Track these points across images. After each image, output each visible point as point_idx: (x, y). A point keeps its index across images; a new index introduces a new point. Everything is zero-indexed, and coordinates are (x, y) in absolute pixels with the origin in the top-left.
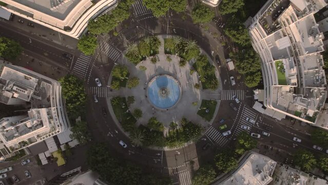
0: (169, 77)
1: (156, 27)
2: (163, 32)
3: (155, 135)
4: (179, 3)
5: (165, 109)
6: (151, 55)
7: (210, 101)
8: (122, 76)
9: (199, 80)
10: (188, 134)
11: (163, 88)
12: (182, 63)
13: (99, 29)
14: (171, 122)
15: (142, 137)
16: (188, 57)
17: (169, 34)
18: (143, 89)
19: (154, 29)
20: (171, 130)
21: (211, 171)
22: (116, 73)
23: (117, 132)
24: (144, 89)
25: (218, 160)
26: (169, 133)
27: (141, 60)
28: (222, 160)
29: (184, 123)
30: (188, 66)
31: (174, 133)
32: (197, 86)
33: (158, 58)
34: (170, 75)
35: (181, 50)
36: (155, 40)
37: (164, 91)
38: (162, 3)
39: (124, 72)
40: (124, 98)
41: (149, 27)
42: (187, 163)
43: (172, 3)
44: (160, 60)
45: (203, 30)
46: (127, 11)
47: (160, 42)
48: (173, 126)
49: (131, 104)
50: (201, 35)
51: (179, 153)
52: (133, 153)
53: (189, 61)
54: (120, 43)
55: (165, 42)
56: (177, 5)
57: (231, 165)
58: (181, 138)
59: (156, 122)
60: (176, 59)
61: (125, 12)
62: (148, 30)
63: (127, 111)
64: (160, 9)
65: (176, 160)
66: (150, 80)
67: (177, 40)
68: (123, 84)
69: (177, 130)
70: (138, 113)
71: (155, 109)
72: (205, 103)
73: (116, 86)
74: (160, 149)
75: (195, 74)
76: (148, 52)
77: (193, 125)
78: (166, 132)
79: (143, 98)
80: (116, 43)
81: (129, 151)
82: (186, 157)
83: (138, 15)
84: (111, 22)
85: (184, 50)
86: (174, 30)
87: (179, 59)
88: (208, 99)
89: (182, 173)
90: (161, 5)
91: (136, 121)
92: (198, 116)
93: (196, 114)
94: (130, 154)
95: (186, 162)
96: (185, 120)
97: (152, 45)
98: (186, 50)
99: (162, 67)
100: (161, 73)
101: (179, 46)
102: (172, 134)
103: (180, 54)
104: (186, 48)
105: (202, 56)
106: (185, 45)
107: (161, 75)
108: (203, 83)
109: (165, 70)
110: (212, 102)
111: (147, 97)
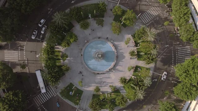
0: (113, 64)
1: (162, 64)
2: (156, 69)
3: (60, 37)
4: (186, 93)
5: (82, 53)
6: (138, 52)
7: (79, 100)
8: (125, 19)
9: (103, 93)
10: (51, 69)
11: (104, 56)
12: (124, 81)
13: (178, 7)
14: (68, 56)
15: (60, 23)
16: (128, 88)
17: (153, 74)
18: (108, 36)
19: (161, 61)
20: (61, 53)
21: (5, 85)
22: (130, 14)
23: (73, 2)
24: (107, 38)
25: (15, 95)
26: (59, 52)
27: (135, 42)
28: (13, 99)
29: (64, 68)
30: (119, 85)
31: (57, 56)
32: (98, 90)
33: (134, 58)
34: (115, 66)
35: (137, 83)
36: (152, 60)
37: (100, 56)
38: (191, 76)
39: (128, 22)
40: (103, 17)
41: (163, 57)
42: (26, 62)
43: (188, 87)
44: (131, 60)
45: (150, 107)
46: (190, 38)
47: (149, 64)
48: (64, 56)
49: (95, 22)
50: (144, 105)
51: (37, 56)
52: (49, 12)
53: (124, 87)
54: (156, 26)
55: (147, 69)
56: (185, 90)
57: (5, 108)
58: (49, 62)
59: (72, 40)
60: (129, 75)
61: (189, 36)
62: (162, 55)
63: (90, 16)
64: (184, 72)
65: (31, 52)
66: (114, 45)
67: (147, 82)
68: (117, 18)
69: (60, 59)
70: (85, 26)
71: (86, 43)
72: (79, 93)
73: (117, 10)
74: (46, 39)
75: (110, 90)
76: (142, 50)
77: (60, 77)
78: (61, 49)
79: (99, 34)
80: (156, 22)
81: (52, 9)
82: (33, 62)
83: (178, 49)
84: (181, 20)
85: (136, 86)
86: (156, 80)
87: (128, 78)
88: (82, 97)
89: (18, 54)
90: (188, 74)
91: (79, 23)
92: (68, 84)
93: (71, 82)
94: (49, 9)
95: (28, 60)
96: (68, 69)
97: (149, 56)
98: (135, 87)
99: (123, 60)
100: (118, 58)
101: (141, 81)
102: (56, 54)
103: (133, 80)
104: (138, 88)
105: (126, 102)
106: (141, 88)
107: (117, 57)
108: (99, 95)
109: (120, 62)
110: (78, 101)
111: (99, 38)
